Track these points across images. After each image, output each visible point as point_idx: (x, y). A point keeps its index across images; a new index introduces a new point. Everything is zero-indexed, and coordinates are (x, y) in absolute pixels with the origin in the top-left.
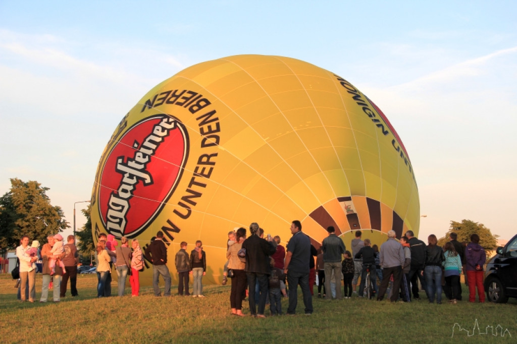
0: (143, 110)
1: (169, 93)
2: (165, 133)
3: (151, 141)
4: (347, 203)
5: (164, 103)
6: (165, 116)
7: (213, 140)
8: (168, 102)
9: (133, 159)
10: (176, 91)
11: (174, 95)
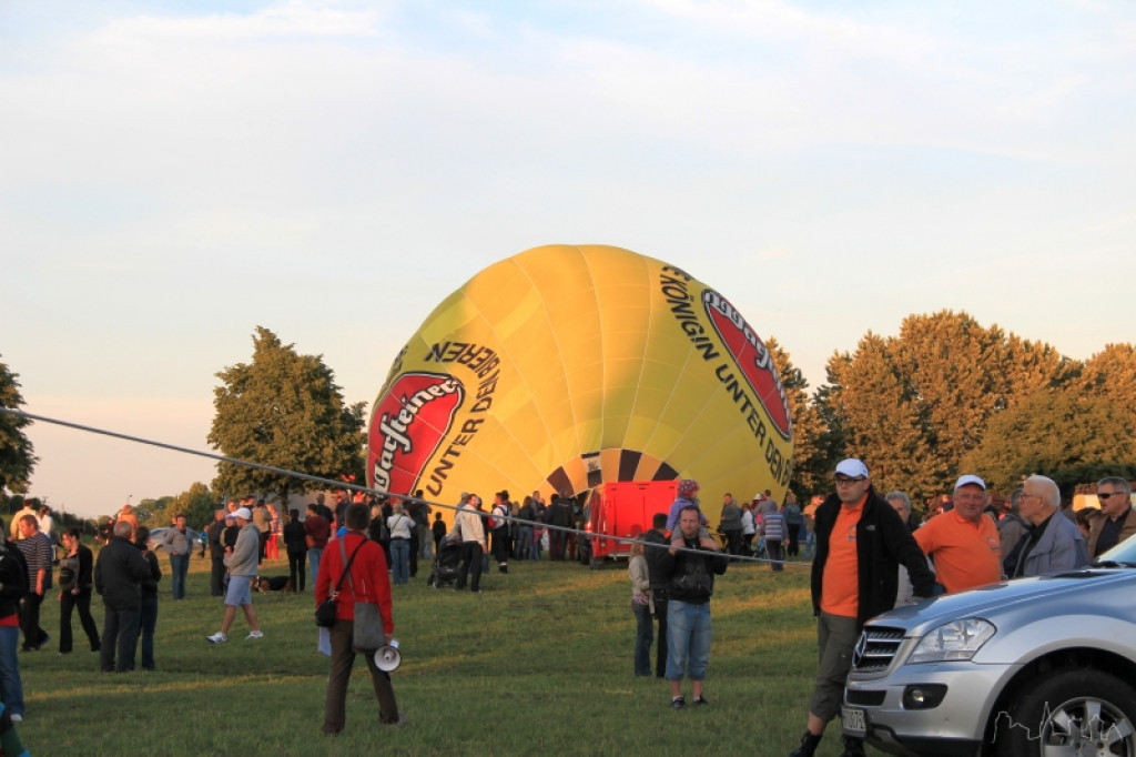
0: (428, 358)
1: (465, 346)
2: (441, 394)
3: (421, 398)
4: (592, 459)
5: (455, 361)
6: (450, 378)
7: (484, 404)
8: (461, 361)
9: (396, 418)
10: (474, 346)
11: (469, 353)
